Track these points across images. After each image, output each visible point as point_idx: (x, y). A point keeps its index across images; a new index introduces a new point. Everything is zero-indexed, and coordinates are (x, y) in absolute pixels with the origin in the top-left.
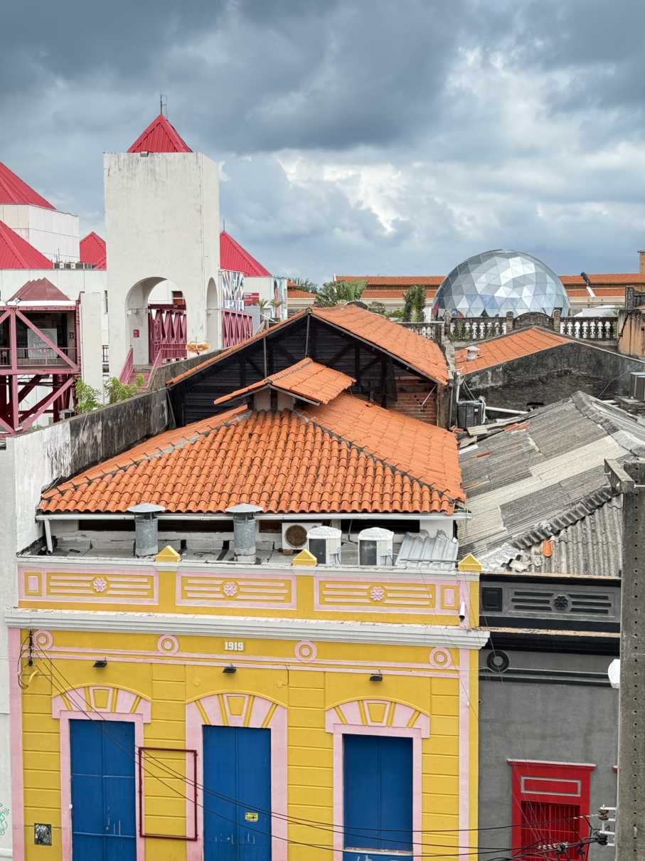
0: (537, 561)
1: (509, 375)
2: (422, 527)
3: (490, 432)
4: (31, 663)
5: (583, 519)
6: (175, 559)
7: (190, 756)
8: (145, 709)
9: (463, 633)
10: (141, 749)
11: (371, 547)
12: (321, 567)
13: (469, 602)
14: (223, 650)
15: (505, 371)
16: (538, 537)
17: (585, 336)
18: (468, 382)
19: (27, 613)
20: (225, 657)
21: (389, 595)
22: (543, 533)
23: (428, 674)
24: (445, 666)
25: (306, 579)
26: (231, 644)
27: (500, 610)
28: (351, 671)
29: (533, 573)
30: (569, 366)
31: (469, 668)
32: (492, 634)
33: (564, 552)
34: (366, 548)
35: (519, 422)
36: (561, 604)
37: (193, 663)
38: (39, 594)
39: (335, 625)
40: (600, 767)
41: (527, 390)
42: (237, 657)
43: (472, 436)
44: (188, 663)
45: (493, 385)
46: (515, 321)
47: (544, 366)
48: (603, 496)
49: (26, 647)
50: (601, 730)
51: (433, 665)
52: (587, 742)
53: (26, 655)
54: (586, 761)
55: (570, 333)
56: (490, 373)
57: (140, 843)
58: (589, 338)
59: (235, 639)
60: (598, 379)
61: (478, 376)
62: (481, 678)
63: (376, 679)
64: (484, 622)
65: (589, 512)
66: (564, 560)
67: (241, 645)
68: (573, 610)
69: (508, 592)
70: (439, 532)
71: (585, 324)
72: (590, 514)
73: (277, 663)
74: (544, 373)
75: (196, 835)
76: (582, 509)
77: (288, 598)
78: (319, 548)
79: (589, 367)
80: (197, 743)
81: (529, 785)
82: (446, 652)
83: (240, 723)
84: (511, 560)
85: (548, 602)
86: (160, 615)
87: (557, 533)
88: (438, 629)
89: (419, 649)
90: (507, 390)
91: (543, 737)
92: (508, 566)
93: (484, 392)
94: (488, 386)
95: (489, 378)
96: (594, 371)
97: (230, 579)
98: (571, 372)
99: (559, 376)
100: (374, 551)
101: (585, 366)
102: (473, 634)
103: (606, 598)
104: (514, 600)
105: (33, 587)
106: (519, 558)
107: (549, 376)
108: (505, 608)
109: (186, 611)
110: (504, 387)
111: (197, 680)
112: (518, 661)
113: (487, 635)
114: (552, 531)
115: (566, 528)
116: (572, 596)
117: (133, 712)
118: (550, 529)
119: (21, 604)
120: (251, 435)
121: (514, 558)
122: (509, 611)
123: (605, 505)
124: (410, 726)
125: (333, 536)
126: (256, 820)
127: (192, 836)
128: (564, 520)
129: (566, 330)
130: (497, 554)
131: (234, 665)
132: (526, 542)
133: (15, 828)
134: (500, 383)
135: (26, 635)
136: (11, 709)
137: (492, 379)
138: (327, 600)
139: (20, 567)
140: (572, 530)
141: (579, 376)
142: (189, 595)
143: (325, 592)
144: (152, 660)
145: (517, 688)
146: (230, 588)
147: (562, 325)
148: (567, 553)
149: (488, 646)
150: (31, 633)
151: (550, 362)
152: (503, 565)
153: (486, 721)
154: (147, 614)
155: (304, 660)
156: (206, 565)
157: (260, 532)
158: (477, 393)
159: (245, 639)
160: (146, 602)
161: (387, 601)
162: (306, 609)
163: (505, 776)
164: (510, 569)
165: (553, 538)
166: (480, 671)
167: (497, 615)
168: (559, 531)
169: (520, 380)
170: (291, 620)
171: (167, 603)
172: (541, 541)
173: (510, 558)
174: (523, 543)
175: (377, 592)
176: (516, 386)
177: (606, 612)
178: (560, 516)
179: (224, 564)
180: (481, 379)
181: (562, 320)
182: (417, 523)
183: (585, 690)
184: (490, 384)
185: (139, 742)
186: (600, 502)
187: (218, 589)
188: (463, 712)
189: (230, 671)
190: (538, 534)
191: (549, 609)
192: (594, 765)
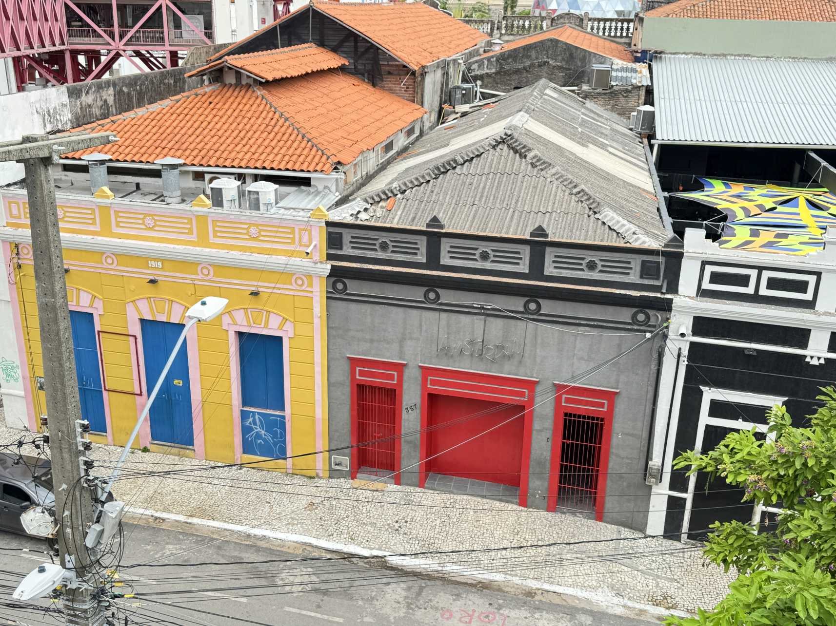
0: (379, 213)
1: (501, 64)
3: (471, 110)
4: (19, 266)
5: (428, 182)
6: (108, 197)
7: (132, 339)
8: (98, 304)
9: (311, 265)
10: (99, 332)
11: (256, 196)
12: (219, 210)
13: (318, 240)
14: (147, 267)
15: (497, 60)
16: (386, 195)
17: (607, 34)
18: (469, 69)
19: (10, 230)
20: (149, 272)
21: (262, 233)
22: (392, 192)
23: (292, 293)
24: (304, 288)
25: (202, 219)
26: (153, 263)
27: (341, 249)
28: (237, 287)
29: (372, 223)
30: (548, 57)
31: (319, 291)
32: (332, 266)
33: (402, 207)
34: (252, 196)
35: (493, 103)
36: (384, 247)
37: (128, 275)
38: (19, 218)
39: (223, 253)
40: (411, 364)
41: (515, 77)
42: (158, 272)
43: (457, 113)
44: (125, 274)
45: (488, 71)
46: (553, 19)
47: (529, 57)
48: (449, 164)
49: (14, 255)
50: (411, 339)
51: (295, 286)
52: (401, 347)
53: (15, 261)
54: (400, 358)
55: (595, 31)
56: (486, 62)
57: (105, 394)
58: (609, 36)
59: (156, 259)
60: (570, 69)
61: (476, 64)
62: (328, 298)
63: (255, 294)
64: (330, 257)
65: (434, 176)
66: (399, 213)
67: (160, 264)
68: (393, 252)
69: (347, 236)
71: (608, 24)
72: (435, 178)
73: (186, 279)
74: (528, 63)
75: (141, 392)
76: (429, 174)
77: (190, 232)
78: (217, 198)
79: (563, 59)
80: (137, 330)
81: (362, 373)
82: (303, 277)
83: (164, 319)
84: (359, 212)
85: (375, 245)
86: (100, 238)
87: (403, 192)
88: (296, 261)
89: (285, 274)
90: (499, 77)
91: (372, 341)
92: (356, 215)
93: (481, 77)
94: (484, 72)
95: (485, 66)
96: (567, 62)
97: (149, 215)
98: (548, 63)
99: (540, 66)
100: (258, 200)
101: (560, 58)
102: (319, 265)
103: (416, 244)
104: (351, 242)
105: (15, 212)
106: (366, 210)
107: (532, 66)
108: (345, 248)
109: (120, 236)
110: (496, 73)
111: (133, 287)
112: (354, 286)
113: (329, 267)
114: (399, 190)
115: (412, 188)
116: (392, 241)
117: (91, 306)
118: (398, 189)
119: (8, 224)
120: (211, 103)
121: (362, 210)
122: (347, 250)
123: (449, 172)
124: (280, 327)
126: (181, 384)
127: (139, 392)
128: (411, 182)
129: (592, 28)
130: (350, 206)
131: (157, 278)
132: (375, 198)
133: (24, 378)
134: (493, 71)
135: (13, 246)
136: (11, 298)
137: (487, 67)
138: (219, 234)
139: (4, 197)
140: (416, 190)
141: (554, 67)
142: (121, 225)
143: (217, 229)
144: (100, 271)
145: (353, 306)
146: (149, 221)
147: (590, 24)
148: (405, 207)
149: (330, 275)
150: (17, 246)
151: (533, 54)
152: (352, 215)
153: (332, 328)
154: (92, 237)
155: (206, 278)
156: (129, 203)
158: (476, 78)
159: (163, 260)
160: (91, 228)
161: (262, 238)
162: (203, 241)
163: (346, 366)
164: (357, 218)
165: (399, 196)
166: (328, 292)
167: (339, 252)
168: (405, 191)
169: (509, 68)
170: (192, 248)
171: (106, 230)
172: (388, 198)
173: (358, 209)
174: (373, 199)
175: (253, 230)
176: (505, 73)
177: (416, 254)
178: (409, 179)
180: (479, 66)
181: (590, 20)
183: (400, 310)
184: (486, 71)
185: (97, 328)
186: (446, 169)
187: (141, 222)
188: (316, 321)
189: (153, 282)
190: (387, 192)
191: (376, 250)
192: (405, 362)
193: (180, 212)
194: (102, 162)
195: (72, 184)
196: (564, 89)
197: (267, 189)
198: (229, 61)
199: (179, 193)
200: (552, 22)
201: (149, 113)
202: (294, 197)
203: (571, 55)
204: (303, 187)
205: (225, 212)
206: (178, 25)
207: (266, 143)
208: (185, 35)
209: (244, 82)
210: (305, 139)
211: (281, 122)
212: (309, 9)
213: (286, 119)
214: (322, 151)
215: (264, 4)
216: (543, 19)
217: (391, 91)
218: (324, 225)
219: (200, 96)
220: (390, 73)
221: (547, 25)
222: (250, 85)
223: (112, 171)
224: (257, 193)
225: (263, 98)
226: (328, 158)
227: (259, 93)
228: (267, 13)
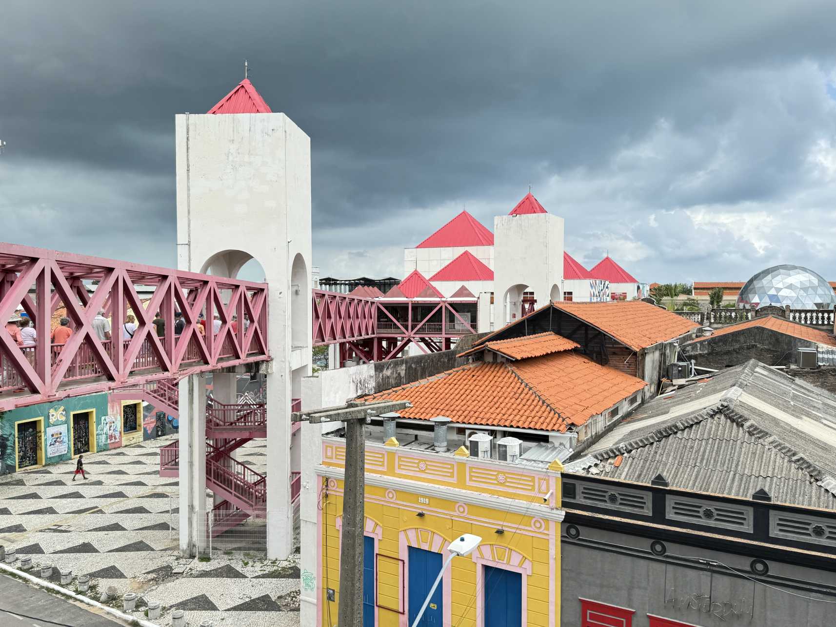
0: (608, 468)
1: (712, 347)
2: (550, 440)
3: (687, 383)
4: (327, 496)
5: (652, 444)
6: (395, 445)
7: (401, 563)
8: (379, 531)
9: (549, 510)
10: (377, 554)
11: (504, 449)
12: (475, 459)
13: (555, 489)
14: (417, 502)
15: (709, 344)
16: (614, 453)
17: (809, 322)
18: (684, 351)
19: (324, 468)
20: (419, 506)
21: (508, 480)
22: (619, 451)
23: (530, 534)
24: (541, 530)
25: (462, 465)
26: (422, 499)
27: (574, 498)
28: (486, 525)
29: (602, 477)
30: (755, 342)
31: (554, 534)
32: (566, 513)
33: (628, 465)
34: (501, 449)
35: (707, 378)
36: (613, 499)
37: (403, 508)
38: (331, 458)
39: (475, 494)
40: (639, 613)
41: (725, 357)
42: (425, 507)
43: (675, 386)
44: (400, 507)
45: (701, 352)
46: (757, 311)
47: (737, 341)
48: (671, 429)
49: (324, 487)
50: (639, 588)
51: (533, 528)
52: (630, 595)
53: (324, 491)
54: (629, 606)
55: (797, 320)
56: (699, 345)
57: (376, 609)
58: (811, 323)
59: (425, 496)
60: (777, 351)
61: (690, 347)
62: (562, 541)
63: (500, 532)
64: (564, 505)
65: (657, 439)
66: (626, 470)
67: (427, 500)
68: (621, 504)
69: (580, 487)
70: (561, 444)
71: (809, 315)
72: (657, 441)
73: (446, 515)
74: (737, 346)
75: (404, 611)
76: (652, 437)
77: (452, 476)
78: (474, 449)
79: (770, 343)
80: (405, 556)
81: (592, 617)
82: (542, 521)
83: (425, 547)
84: (590, 467)
85: (604, 496)
86: (385, 477)
87: (629, 452)
88: (536, 506)
89: (525, 517)
90: (711, 356)
91: (602, 586)
92: (587, 470)
93: (695, 357)
94: (698, 353)
95: (698, 348)
96: (774, 346)
97: (422, 460)
98: (756, 346)
99: (748, 348)
100: (506, 452)
101: (767, 342)
102: (555, 511)
103: (642, 498)
104: (583, 493)
105: (329, 454)
106: (596, 465)
107: (741, 348)
108: (577, 497)
109: (400, 476)
110: (709, 354)
111: (405, 518)
112: (586, 533)
113: (564, 513)
114: (626, 450)
115: (638, 449)
116: (620, 494)
117: (373, 532)
118: (624, 448)
119: (324, 463)
120: (473, 376)
121: (593, 465)
122: (580, 500)
123: (671, 436)
124: (520, 565)
125: (483, 440)
126: (436, 608)
127: (402, 611)
128: (636, 443)
129: (794, 318)
130: (582, 461)
131: (424, 512)
132: (604, 455)
133: (318, 588)
134: (706, 352)
135: (325, 479)
136: (318, 521)
137: (700, 349)
138: (474, 479)
139: (323, 442)
140: (641, 451)
141: (762, 349)
142: (402, 467)
143: (472, 474)
144: (383, 503)
145: (585, 551)
146: (422, 466)
147: (792, 315)
148: (631, 465)
149: (564, 522)
150: (327, 480)
151: (742, 339)
152: (584, 469)
153: (566, 570)
154: (380, 475)
155: (461, 515)
156: (409, 450)
157: (457, 434)
158: (690, 358)
159: (430, 497)
160: (380, 469)
161: (507, 484)
162: (461, 484)
163: (578, 608)
164: (588, 472)
165: (626, 455)
166: (562, 536)
167: (572, 501)
168: (631, 450)
169: (720, 350)
170: (452, 488)
171: (391, 471)
172: (616, 456)
173: (589, 464)
174: (602, 456)
175: (501, 477)
176: (717, 354)
177: (642, 508)
178: (634, 440)
179: (429, 453)
180: (693, 349)
181: (791, 311)
182: (547, 436)
183: (629, 559)
184: (699, 352)
185: (376, 551)
186: (668, 433)
187: (416, 465)
188: (552, 562)
189: (421, 515)
190: (615, 451)
191: (605, 501)
192: (634, 611)
193: (447, 459)
194: (393, 419)
195: (371, 434)
196: (772, 367)
197: (513, 444)
198: (489, 346)
199: (445, 444)
200: (756, 313)
201: (429, 383)
202: (535, 451)
203: (777, 340)
204: (542, 443)
205: (479, 460)
206: (452, 319)
207: (514, 407)
208: (457, 327)
209: (499, 361)
210: (545, 404)
211: (526, 390)
212: (550, 308)
213: (530, 389)
214: (559, 414)
215: (515, 304)
216: (748, 311)
217: (616, 368)
218: (560, 476)
219: (466, 371)
220: (614, 353)
221: (752, 316)
222: (504, 363)
223: (400, 425)
224: (505, 446)
225: (513, 372)
226: (564, 420)
227: (510, 369)
228: (517, 310)
